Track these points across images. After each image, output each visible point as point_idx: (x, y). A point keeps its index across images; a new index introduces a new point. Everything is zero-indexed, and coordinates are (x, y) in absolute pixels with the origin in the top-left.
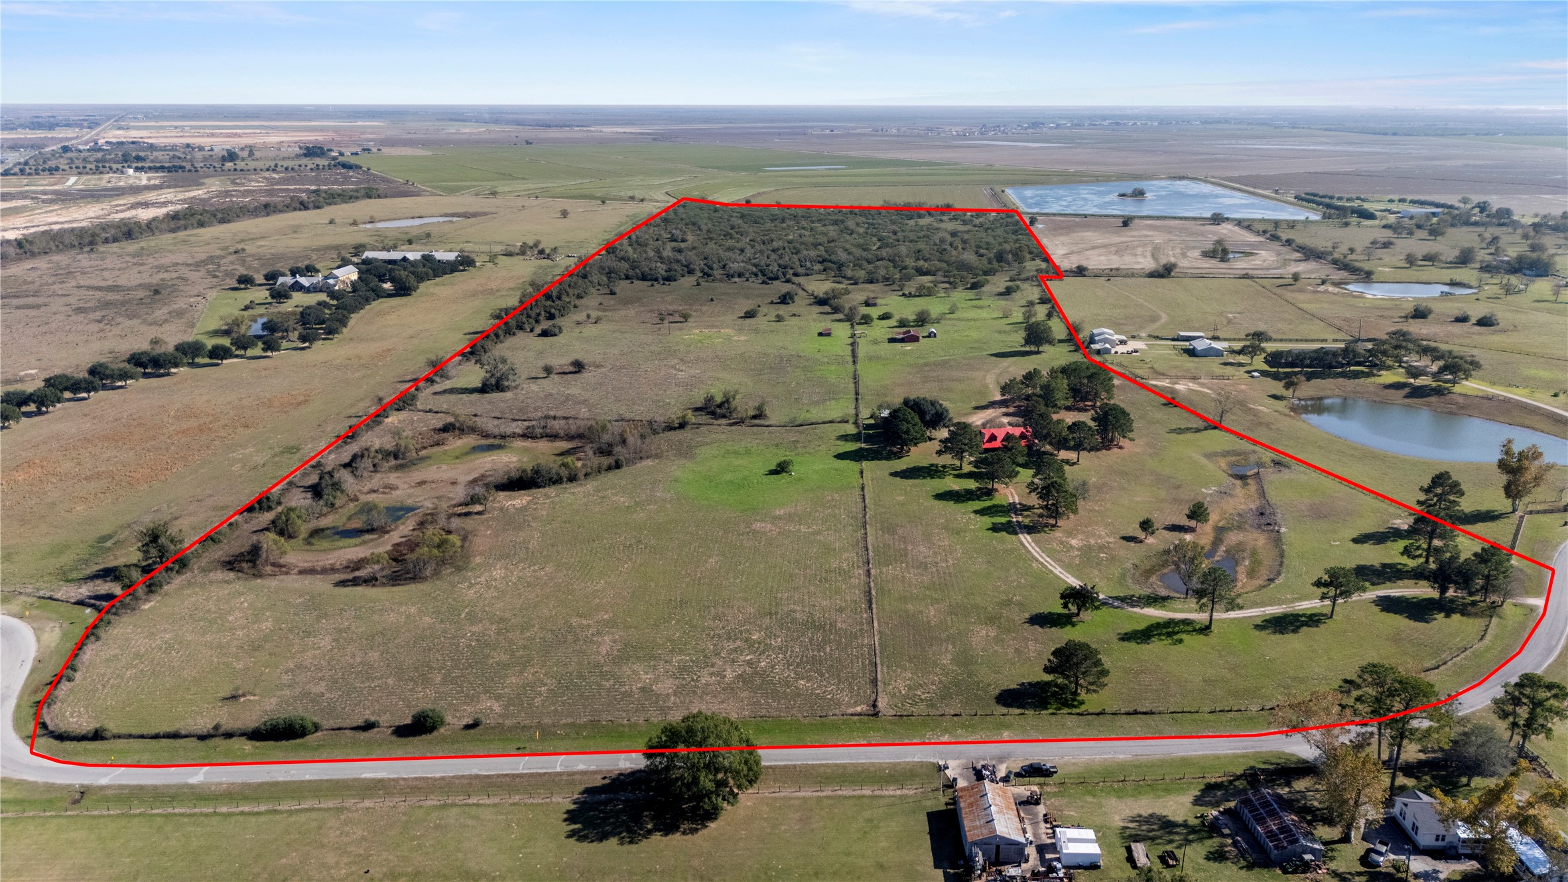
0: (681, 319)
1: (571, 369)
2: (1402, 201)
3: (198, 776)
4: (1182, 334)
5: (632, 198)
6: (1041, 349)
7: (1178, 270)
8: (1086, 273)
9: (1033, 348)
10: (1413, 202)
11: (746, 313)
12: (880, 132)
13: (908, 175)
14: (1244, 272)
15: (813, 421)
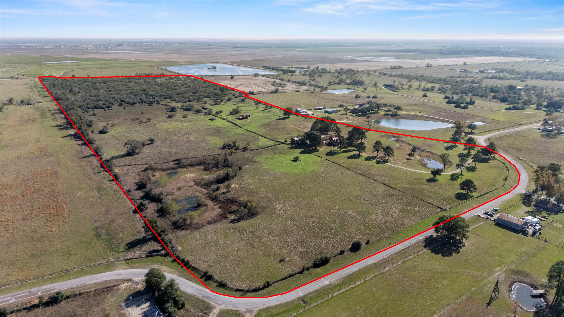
0: (148, 121)
1: (149, 143)
2: (292, 67)
3: (325, 282)
4: (318, 108)
5: (12, 77)
6: (289, 116)
7: (279, 91)
8: (254, 93)
9: (287, 116)
10: (295, 68)
11: (169, 116)
12: (58, 48)
13: (107, 64)
14: (297, 90)
15: (267, 146)
